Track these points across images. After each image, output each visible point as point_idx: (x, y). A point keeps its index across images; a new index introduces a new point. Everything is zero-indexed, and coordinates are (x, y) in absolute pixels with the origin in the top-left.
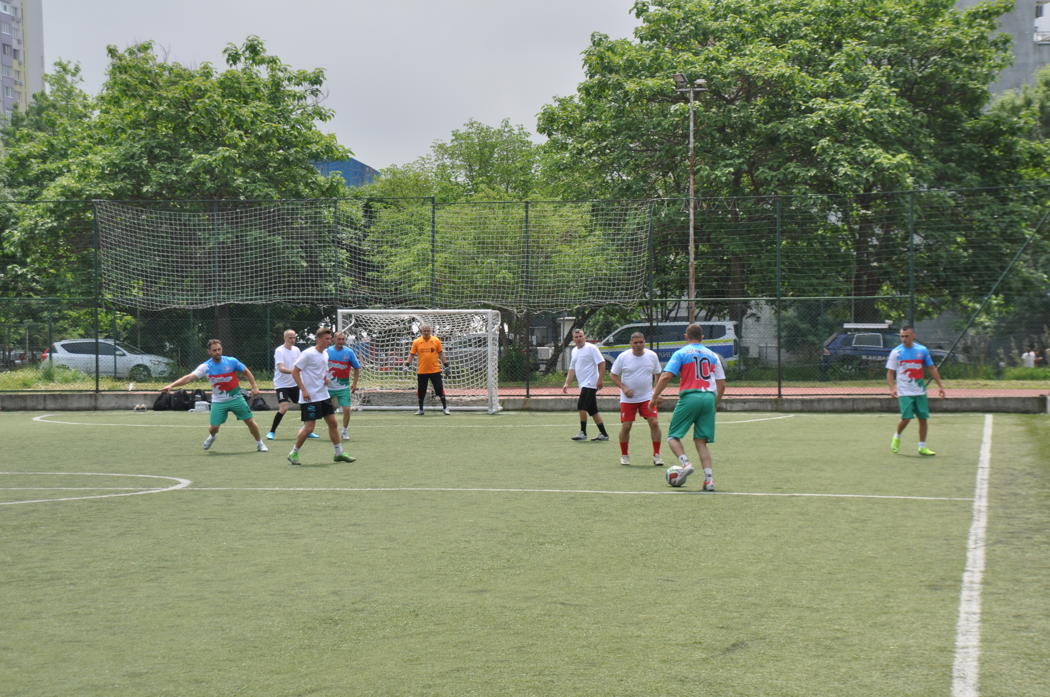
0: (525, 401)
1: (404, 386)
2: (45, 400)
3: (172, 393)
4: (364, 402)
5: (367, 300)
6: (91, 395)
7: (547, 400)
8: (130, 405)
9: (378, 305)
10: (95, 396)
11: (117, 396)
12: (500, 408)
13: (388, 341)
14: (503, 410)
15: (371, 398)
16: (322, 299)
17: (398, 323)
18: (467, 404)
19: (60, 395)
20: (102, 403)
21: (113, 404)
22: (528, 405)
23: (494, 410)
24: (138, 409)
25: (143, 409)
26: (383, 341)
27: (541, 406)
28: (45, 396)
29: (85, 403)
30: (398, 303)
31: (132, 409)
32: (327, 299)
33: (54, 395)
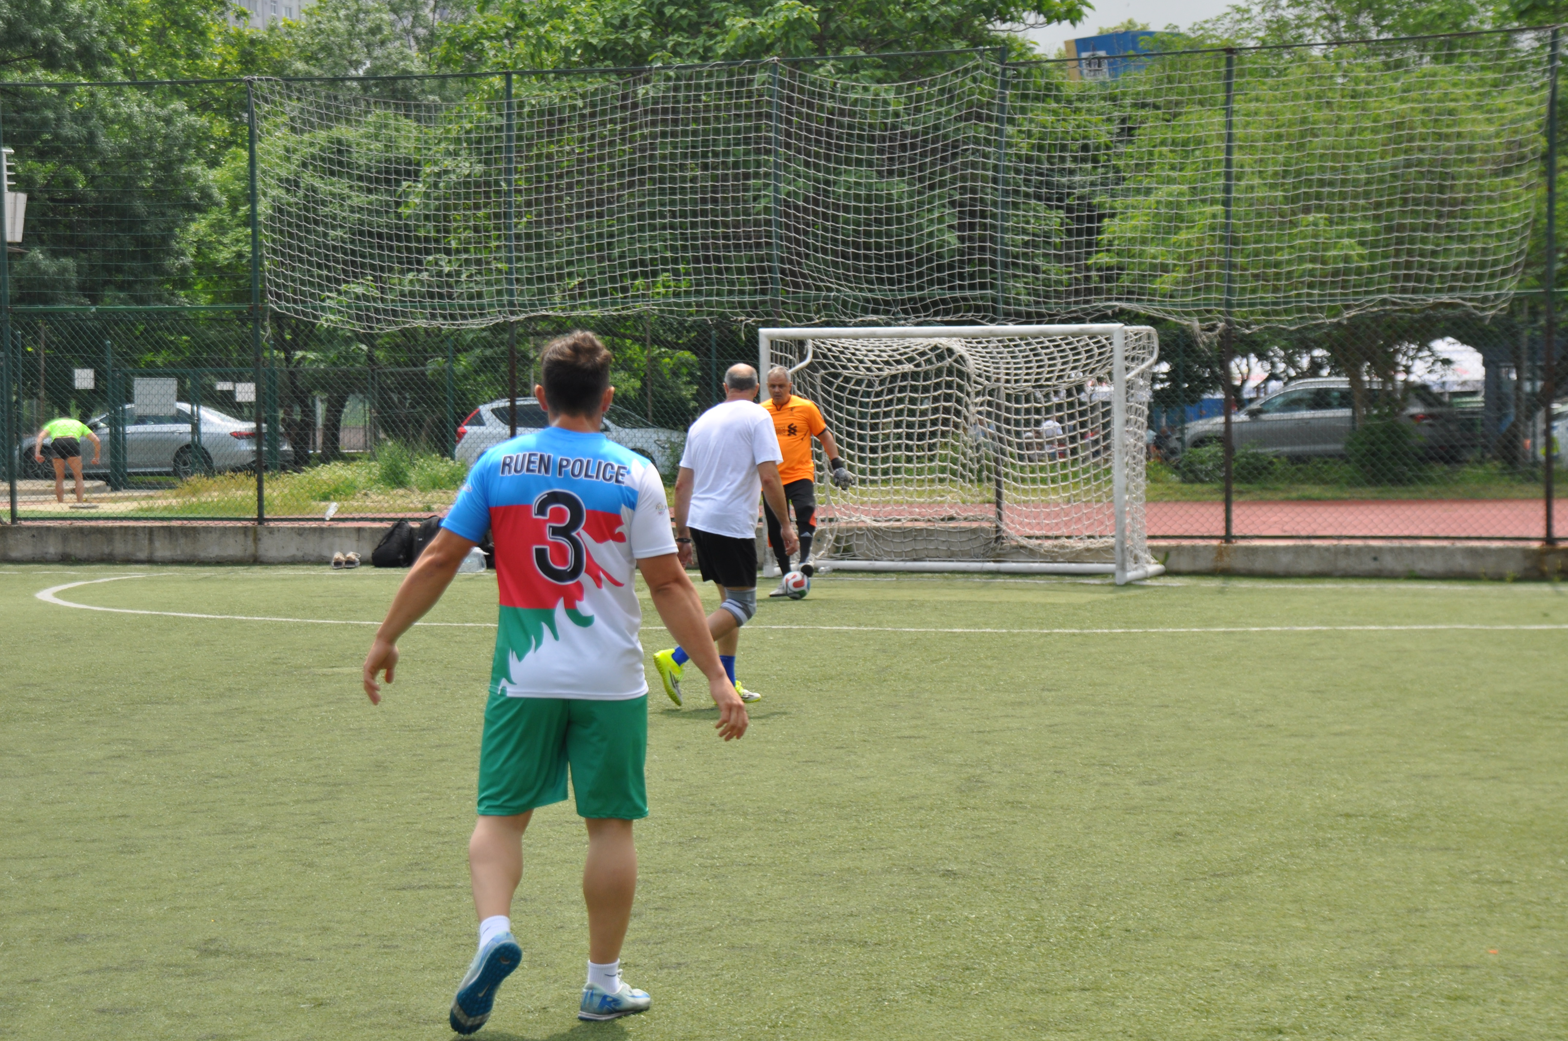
0: (1220, 552)
1: (929, 512)
2: (151, 541)
3: (416, 525)
4: (837, 550)
5: (845, 304)
6: (245, 529)
7: (1275, 549)
8: (326, 553)
9: (874, 318)
10: (255, 530)
11: (301, 532)
12: (1155, 567)
13: (889, 403)
14: (1168, 573)
15: (854, 542)
16: (742, 305)
17: (910, 360)
18: (1077, 557)
19: (182, 528)
20: (269, 547)
21: (291, 551)
22: (1226, 562)
23: (1131, 575)
24: (338, 563)
25: (350, 563)
26: (876, 405)
27: (1259, 564)
28: (151, 530)
29: (234, 548)
30: (915, 311)
31: (328, 563)
32: (754, 305)
33: (169, 529)
